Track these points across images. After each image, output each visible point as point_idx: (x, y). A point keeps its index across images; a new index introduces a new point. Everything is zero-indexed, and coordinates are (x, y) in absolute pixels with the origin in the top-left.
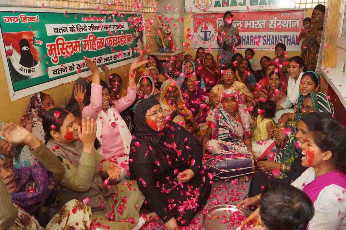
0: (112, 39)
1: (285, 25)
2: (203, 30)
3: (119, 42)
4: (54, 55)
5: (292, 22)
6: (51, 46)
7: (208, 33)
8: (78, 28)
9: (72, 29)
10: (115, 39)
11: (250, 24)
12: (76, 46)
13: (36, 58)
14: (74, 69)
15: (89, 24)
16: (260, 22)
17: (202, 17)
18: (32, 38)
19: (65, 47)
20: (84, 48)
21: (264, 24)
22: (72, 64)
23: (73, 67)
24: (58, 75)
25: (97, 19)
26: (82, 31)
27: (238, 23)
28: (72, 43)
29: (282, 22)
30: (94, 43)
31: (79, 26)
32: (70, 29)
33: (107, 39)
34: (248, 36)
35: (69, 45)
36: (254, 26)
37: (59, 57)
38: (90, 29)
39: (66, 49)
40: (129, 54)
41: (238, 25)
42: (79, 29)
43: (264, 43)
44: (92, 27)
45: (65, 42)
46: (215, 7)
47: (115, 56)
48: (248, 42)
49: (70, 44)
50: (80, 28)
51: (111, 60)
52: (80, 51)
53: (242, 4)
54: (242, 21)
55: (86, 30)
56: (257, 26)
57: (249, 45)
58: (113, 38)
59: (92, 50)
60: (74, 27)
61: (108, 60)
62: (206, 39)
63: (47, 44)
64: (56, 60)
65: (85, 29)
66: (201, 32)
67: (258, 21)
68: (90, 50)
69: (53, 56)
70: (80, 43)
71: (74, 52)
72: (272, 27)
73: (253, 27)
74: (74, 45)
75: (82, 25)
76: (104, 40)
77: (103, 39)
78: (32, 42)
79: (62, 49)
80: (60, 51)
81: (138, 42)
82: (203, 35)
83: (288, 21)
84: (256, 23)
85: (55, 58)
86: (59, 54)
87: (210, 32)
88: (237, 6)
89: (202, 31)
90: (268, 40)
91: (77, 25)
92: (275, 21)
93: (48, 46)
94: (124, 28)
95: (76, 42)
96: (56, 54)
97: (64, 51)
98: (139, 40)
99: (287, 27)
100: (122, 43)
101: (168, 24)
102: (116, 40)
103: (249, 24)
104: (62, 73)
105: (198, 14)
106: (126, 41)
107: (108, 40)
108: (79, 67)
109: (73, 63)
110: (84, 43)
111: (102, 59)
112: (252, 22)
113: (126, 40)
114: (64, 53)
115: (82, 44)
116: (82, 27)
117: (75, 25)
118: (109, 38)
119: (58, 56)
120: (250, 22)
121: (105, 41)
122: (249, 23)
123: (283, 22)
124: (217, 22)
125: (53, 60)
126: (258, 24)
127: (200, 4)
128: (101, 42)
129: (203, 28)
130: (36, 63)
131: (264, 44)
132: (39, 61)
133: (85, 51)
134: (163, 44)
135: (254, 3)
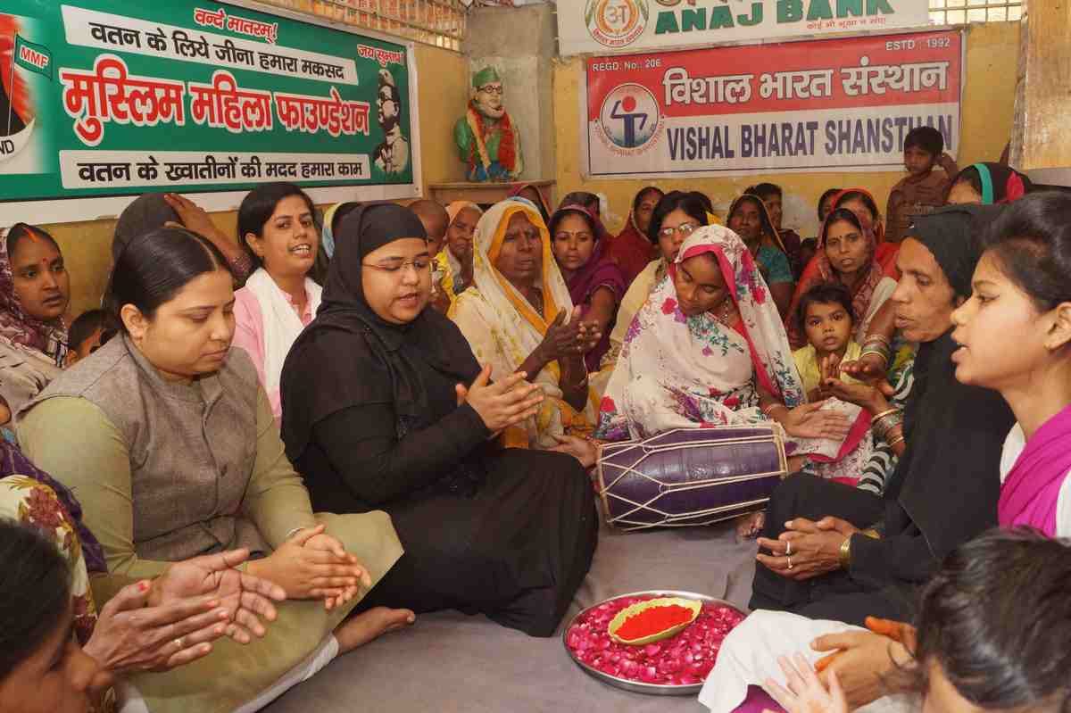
0: (297, 105)
1: (897, 81)
2: (621, 111)
3: (324, 122)
4: (85, 114)
5: (922, 70)
6: (77, 79)
7: (638, 121)
8: (179, 43)
9: (156, 41)
10: (311, 106)
11: (779, 85)
12: (167, 99)
13: (23, 108)
14: (155, 176)
15: (220, 40)
16: (812, 77)
17: (615, 66)
18: (12, 39)
19: (127, 95)
20: (195, 111)
21: (827, 81)
22: (151, 158)
23: (154, 169)
24: (97, 184)
25: (248, 29)
26: (193, 55)
27: (738, 82)
28: (153, 86)
29: (886, 72)
30: (231, 104)
31: (183, 37)
32: (150, 40)
33: (279, 99)
34: (774, 126)
35: (143, 90)
36: (794, 89)
37: (105, 123)
38: (221, 54)
39: (131, 101)
40: (357, 168)
41: (738, 90)
42: (182, 45)
43: (831, 146)
44: (227, 51)
45: (129, 77)
46: (657, 32)
47: (308, 165)
48: (774, 147)
49: (147, 89)
50: (187, 43)
51: (291, 174)
52: (180, 118)
53: (750, 18)
54: (752, 77)
55: (206, 54)
56: (802, 90)
57: (778, 154)
58: (302, 101)
59: (224, 125)
60: (163, 36)
61: (282, 174)
62: (630, 140)
63: (62, 70)
64: (91, 129)
65: (203, 51)
66: (614, 116)
67: (806, 74)
68: (216, 124)
69: (82, 117)
70: (183, 93)
71: (160, 117)
72: (855, 92)
73: (789, 95)
74: (160, 93)
75: (194, 35)
76: (270, 102)
77: (267, 98)
78: (10, 53)
79: (116, 99)
80: (109, 104)
81: (392, 134)
82: (618, 127)
83: (907, 68)
84: (801, 79)
85: (90, 122)
86: (104, 113)
87: (645, 116)
88: (733, 26)
89: (617, 113)
90: (845, 136)
91: (175, 33)
92: (865, 71)
93: (66, 76)
94: (342, 76)
95: (167, 88)
96: (93, 112)
97: (123, 107)
98: (396, 129)
99: (907, 88)
100: (334, 124)
101: (497, 85)
102: (313, 112)
103: (775, 85)
104: (110, 179)
105: (601, 59)
106: (349, 123)
107: (284, 103)
108: (173, 174)
109: (155, 154)
110: (195, 96)
111: (259, 164)
112: (785, 78)
113: (346, 120)
114: (123, 115)
115: (187, 98)
116: (193, 42)
117: (168, 30)
118: (288, 100)
119: (102, 120)
120: (780, 76)
121: (274, 105)
122: (775, 80)
123: (890, 73)
124: (667, 82)
125: (80, 128)
126: (805, 83)
127: (607, 23)
128: (258, 104)
129: (620, 105)
130: (18, 126)
131: (830, 151)
132: (29, 121)
133: (200, 122)
134: (481, 150)
135: (790, 15)
